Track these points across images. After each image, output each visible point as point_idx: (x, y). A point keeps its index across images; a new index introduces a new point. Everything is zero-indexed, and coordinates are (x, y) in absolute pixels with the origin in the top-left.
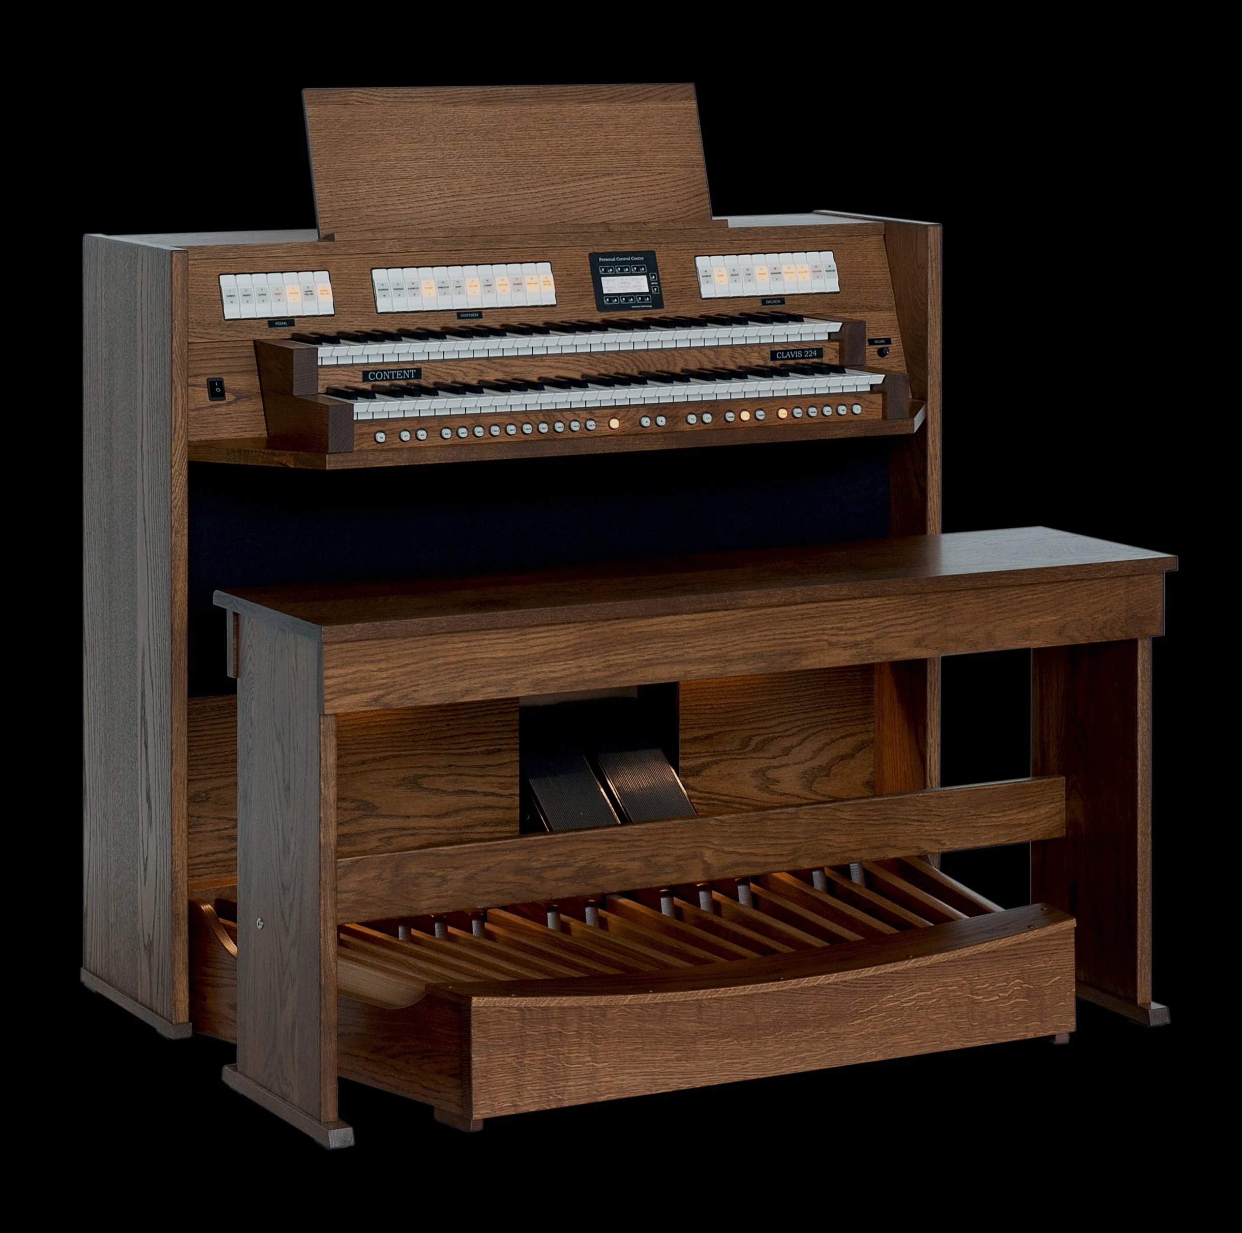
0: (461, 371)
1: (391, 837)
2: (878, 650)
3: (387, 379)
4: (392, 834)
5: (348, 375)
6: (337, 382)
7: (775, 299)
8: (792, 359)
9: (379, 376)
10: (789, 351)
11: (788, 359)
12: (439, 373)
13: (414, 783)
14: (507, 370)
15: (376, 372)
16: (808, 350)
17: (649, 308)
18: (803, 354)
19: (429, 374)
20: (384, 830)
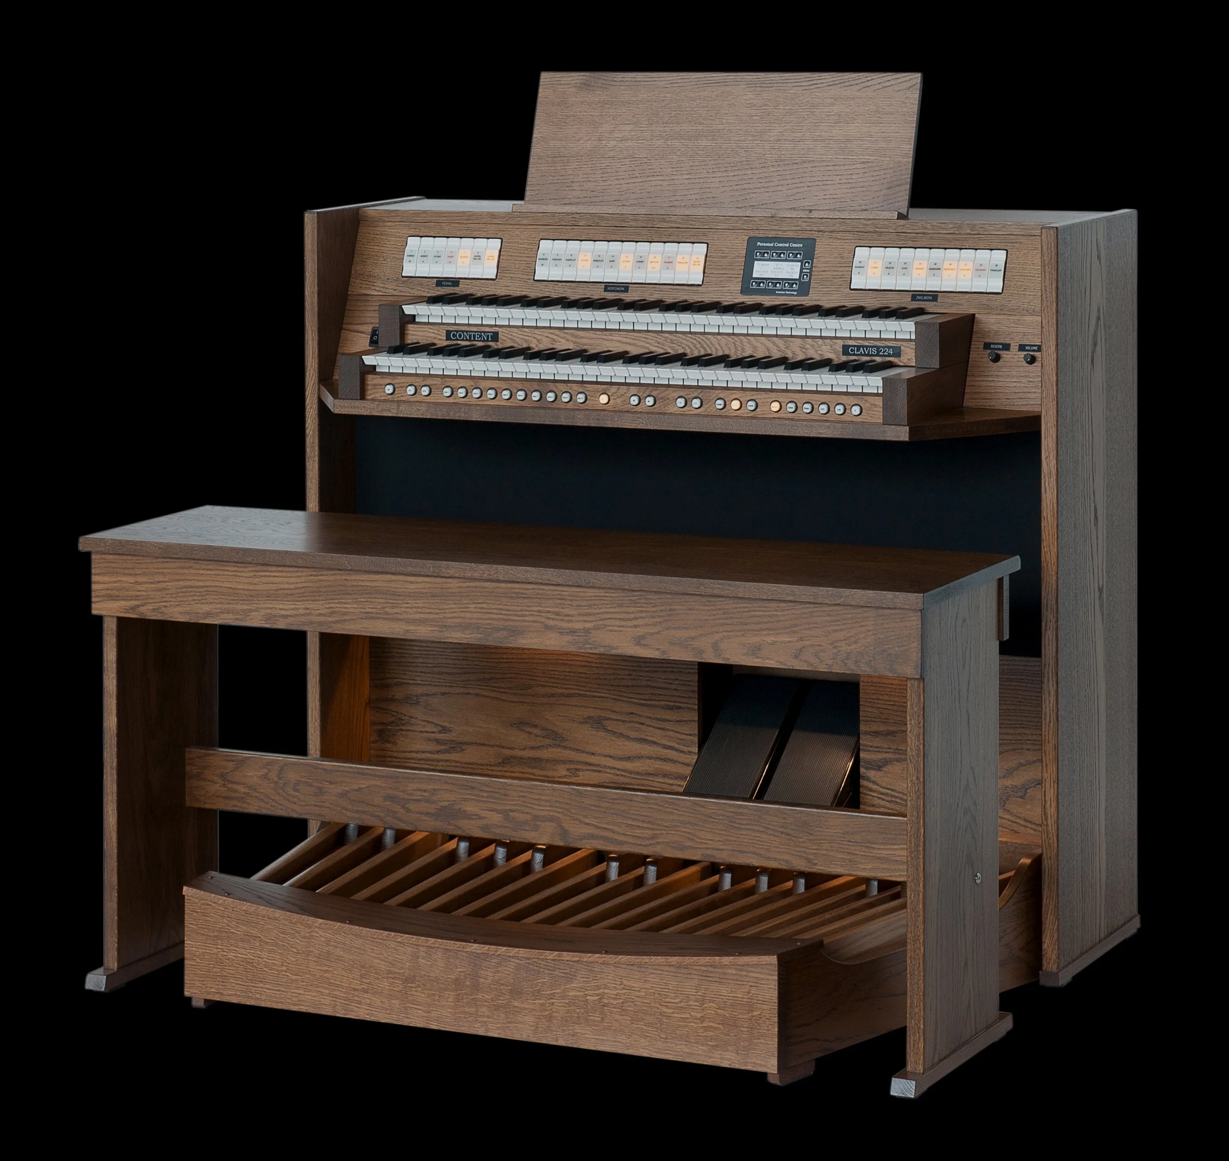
0: (535, 338)
1: (577, 770)
2: (595, 641)
3: (467, 340)
4: (580, 767)
5: (433, 333)
6: (424, 338)
7: (926, 295)
8: (865, 355)
9: (460, 336)
10: (863, 347)
11: (861, 355)
12: (515, 338)
13: (598, 723)
14: (577, 340)
15: (457, 332)
16: (884, 347)
17: (793, 295)
18: (878, 352)
19: (505, 338)
20: (571, 762)
